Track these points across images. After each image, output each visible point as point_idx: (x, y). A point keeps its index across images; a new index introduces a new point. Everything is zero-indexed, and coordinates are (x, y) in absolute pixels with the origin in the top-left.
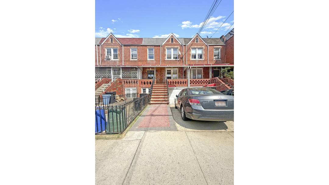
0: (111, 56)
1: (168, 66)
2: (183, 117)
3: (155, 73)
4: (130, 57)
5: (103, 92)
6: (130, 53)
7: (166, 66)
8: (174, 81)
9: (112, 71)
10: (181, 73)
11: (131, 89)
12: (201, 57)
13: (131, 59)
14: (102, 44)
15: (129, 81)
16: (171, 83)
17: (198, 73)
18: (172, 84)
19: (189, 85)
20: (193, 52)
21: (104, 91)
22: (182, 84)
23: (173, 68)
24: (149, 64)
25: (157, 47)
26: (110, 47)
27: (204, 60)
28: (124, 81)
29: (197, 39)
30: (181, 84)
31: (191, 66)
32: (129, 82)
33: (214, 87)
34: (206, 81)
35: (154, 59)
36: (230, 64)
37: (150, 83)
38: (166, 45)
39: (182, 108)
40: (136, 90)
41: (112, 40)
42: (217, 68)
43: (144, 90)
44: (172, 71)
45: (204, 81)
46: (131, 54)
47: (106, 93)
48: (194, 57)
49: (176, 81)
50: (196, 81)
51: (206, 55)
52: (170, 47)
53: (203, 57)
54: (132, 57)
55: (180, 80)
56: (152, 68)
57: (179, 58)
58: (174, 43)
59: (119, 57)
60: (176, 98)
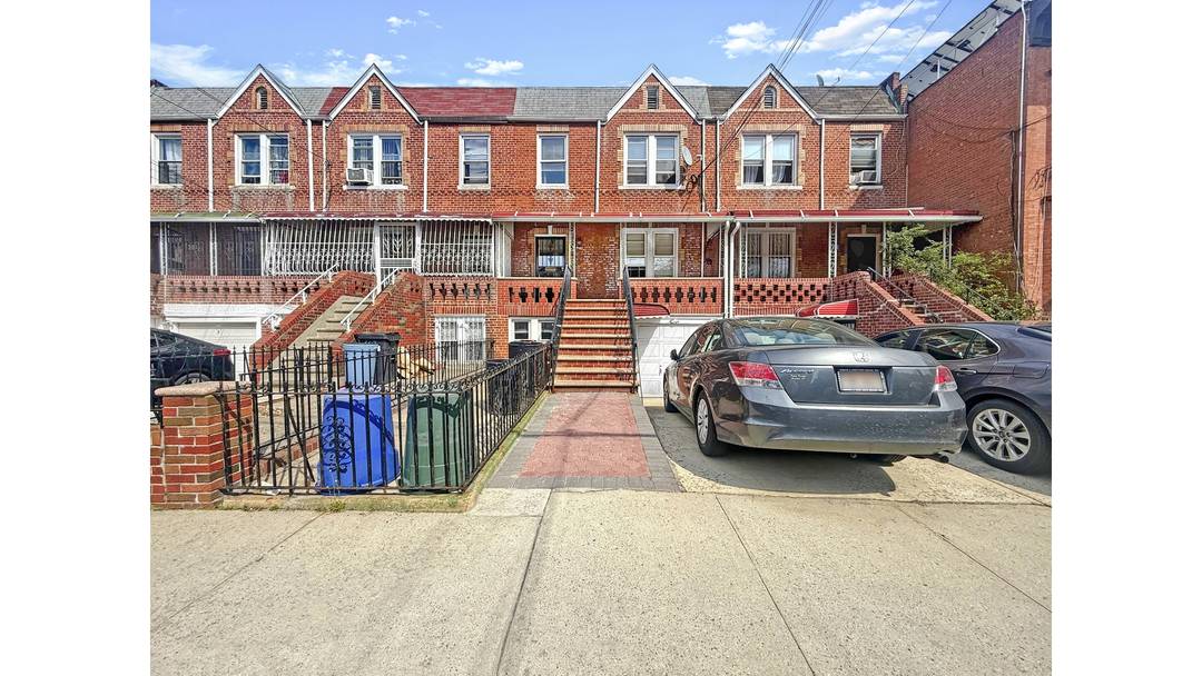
0: (371, 168)
1: (631, 218)
2: (703, 442)
3: (571, 247)
4: (457, 175)
5: (344, 332)
6: (457, 156)
7: (626, 220)
8: (658, 285)
9: (377, 240)
10: (692, 252)
11: (460, 322)
12: (787, 174)
13: (461, 186)
14: (333, 116)
15: (454, 285)
16: (644, 294)
17: (774, 253)
18: (650, 300)
19: (730, 306)
20: (749, 152)
21: (349, 330)
22: (697, 300)
23: (656, 225)
24: (544, 206)
25: (582, 129)
26: (369, 127)
27: (801, 188)
28: (431, 285)
29: (770, 90)
30: (691, 300)
31: (739, 221)
32: (455, 292)
33: (849, 317)
34: (813, 287)
35: (565, 186)
36: (929, 209)
37: (550, 295)
38: (622, 118)
39: (702, 403)
40: (484, 327)
41: (376, 100)
42: (864, 227)
43: (522, 325)
44: (650, 242)
45: (800, 287)
46: (462, 159)
47: (356, 336)
48: (754, 176)
49: (668, 289)
50: (763, 287)
51: (812, 168)
52: (642, 127)
53: (800, 176)
54: (467, 173)
55: (687, 283)
56: (556, 225)
57: (683, 179)
58: (662, 108)
59: (405, 175)
60: (669, 362)
